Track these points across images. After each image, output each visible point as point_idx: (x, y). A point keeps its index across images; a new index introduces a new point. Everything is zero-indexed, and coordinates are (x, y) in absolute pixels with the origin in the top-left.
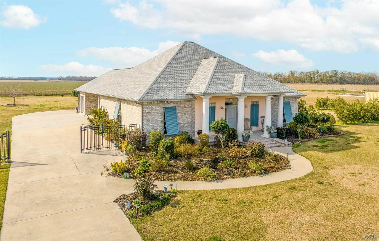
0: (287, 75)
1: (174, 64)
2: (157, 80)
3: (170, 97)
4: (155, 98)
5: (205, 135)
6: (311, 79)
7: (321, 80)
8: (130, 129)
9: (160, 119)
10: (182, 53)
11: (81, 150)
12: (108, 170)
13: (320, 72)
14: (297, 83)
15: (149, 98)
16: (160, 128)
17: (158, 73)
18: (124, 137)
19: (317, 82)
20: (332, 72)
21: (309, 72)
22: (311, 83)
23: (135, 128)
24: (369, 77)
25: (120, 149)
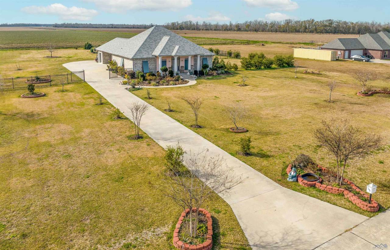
0: (282, 23)
1: (148, 40)
2: (140, 49)
3: (145, 57)
4: (139, 57)
5: (159, 73)
6: (306, 28)
7: (316, 29)
8: (128, 70)
9: (141, 66)
10: (153, 33)
11: (110, 78)
12: (121, 83)
13: (315, 21)
14: (292, 32)
15: (136, 58)
16: (141, 70)
17: (140, 45)
18: (126, 73)
19: (312, 32)
20: (326, 21)
21: (304, 21)
22: (306, 32)
23: (130, 70)
24: (364, 26)
25: (125, 78)
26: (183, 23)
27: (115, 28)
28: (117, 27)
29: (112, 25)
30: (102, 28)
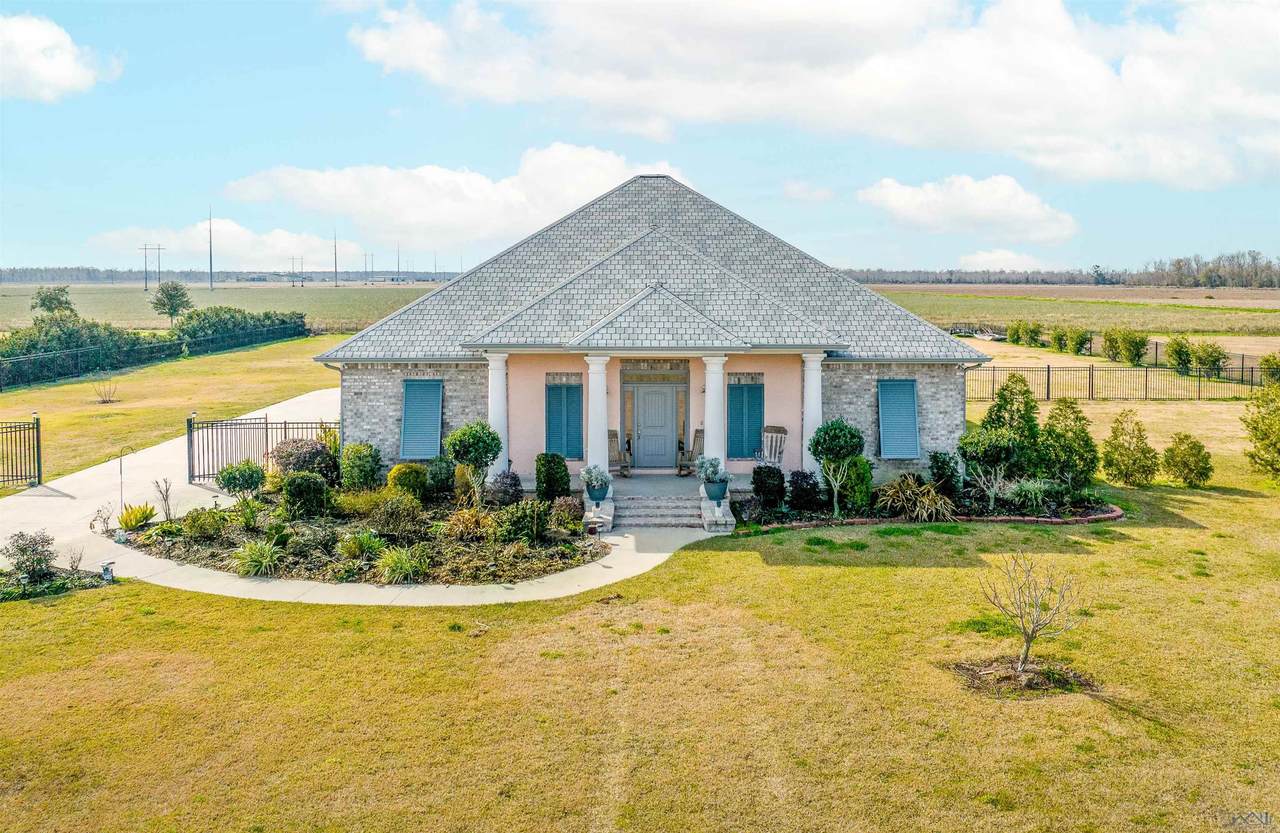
11: (191, 477)
26: (1220, 258)
27: (958, 282)
28: (968, 279)
29: (951, 273)
30: (913, 283)
